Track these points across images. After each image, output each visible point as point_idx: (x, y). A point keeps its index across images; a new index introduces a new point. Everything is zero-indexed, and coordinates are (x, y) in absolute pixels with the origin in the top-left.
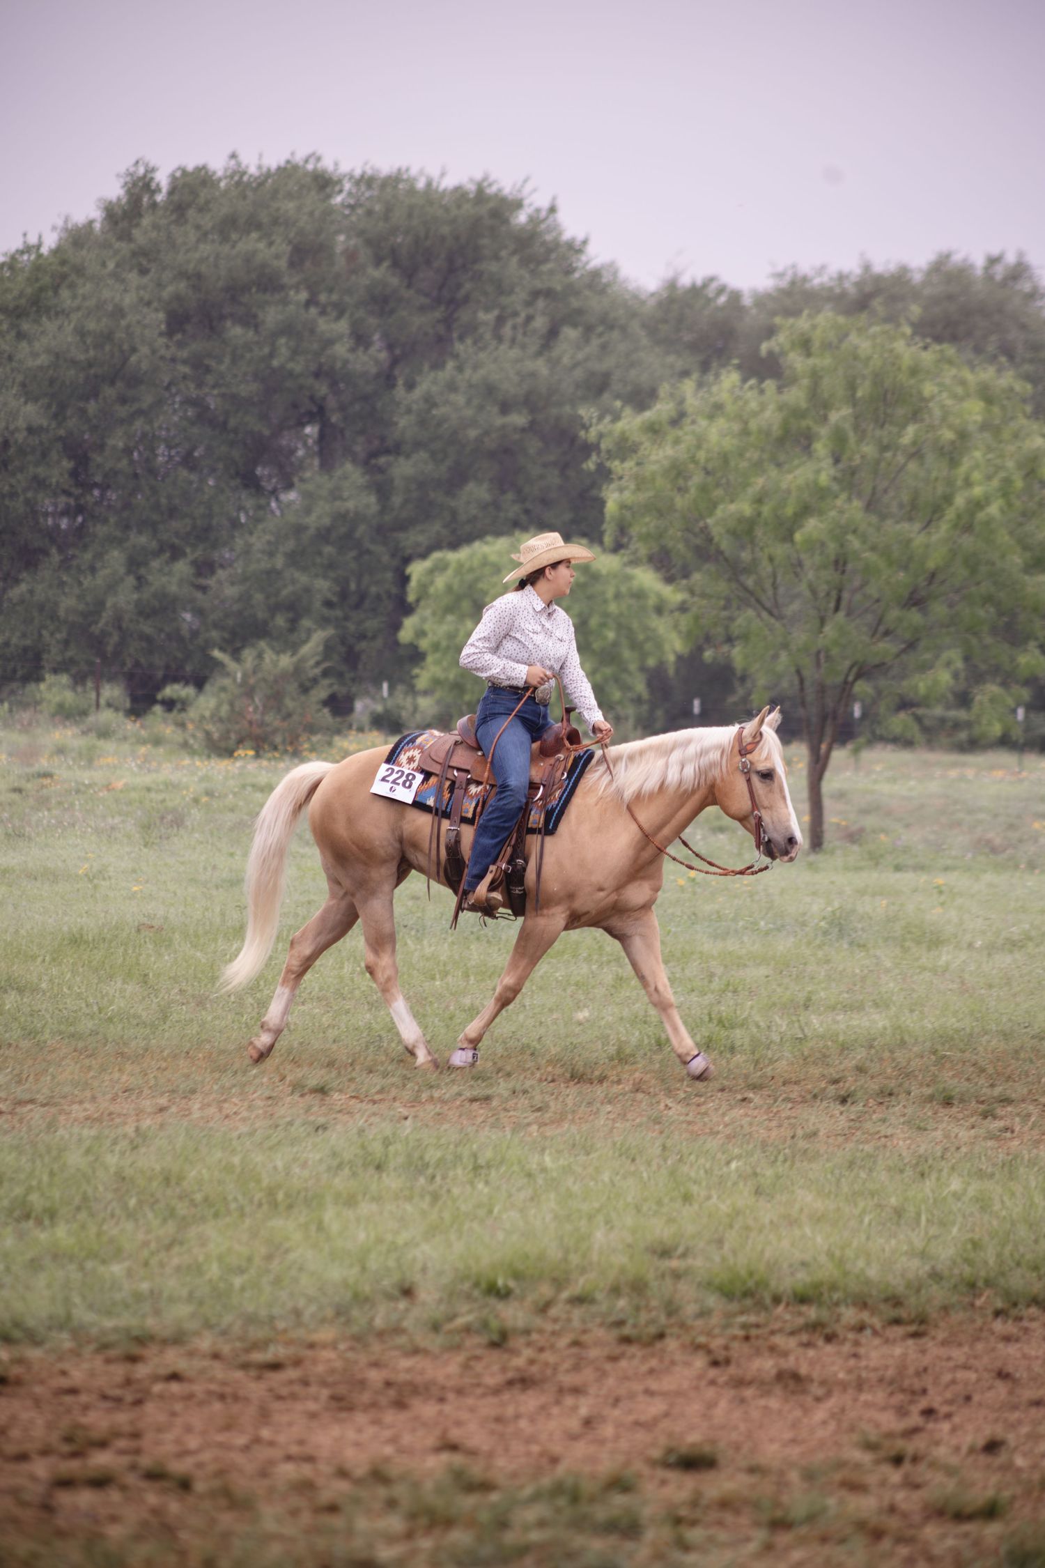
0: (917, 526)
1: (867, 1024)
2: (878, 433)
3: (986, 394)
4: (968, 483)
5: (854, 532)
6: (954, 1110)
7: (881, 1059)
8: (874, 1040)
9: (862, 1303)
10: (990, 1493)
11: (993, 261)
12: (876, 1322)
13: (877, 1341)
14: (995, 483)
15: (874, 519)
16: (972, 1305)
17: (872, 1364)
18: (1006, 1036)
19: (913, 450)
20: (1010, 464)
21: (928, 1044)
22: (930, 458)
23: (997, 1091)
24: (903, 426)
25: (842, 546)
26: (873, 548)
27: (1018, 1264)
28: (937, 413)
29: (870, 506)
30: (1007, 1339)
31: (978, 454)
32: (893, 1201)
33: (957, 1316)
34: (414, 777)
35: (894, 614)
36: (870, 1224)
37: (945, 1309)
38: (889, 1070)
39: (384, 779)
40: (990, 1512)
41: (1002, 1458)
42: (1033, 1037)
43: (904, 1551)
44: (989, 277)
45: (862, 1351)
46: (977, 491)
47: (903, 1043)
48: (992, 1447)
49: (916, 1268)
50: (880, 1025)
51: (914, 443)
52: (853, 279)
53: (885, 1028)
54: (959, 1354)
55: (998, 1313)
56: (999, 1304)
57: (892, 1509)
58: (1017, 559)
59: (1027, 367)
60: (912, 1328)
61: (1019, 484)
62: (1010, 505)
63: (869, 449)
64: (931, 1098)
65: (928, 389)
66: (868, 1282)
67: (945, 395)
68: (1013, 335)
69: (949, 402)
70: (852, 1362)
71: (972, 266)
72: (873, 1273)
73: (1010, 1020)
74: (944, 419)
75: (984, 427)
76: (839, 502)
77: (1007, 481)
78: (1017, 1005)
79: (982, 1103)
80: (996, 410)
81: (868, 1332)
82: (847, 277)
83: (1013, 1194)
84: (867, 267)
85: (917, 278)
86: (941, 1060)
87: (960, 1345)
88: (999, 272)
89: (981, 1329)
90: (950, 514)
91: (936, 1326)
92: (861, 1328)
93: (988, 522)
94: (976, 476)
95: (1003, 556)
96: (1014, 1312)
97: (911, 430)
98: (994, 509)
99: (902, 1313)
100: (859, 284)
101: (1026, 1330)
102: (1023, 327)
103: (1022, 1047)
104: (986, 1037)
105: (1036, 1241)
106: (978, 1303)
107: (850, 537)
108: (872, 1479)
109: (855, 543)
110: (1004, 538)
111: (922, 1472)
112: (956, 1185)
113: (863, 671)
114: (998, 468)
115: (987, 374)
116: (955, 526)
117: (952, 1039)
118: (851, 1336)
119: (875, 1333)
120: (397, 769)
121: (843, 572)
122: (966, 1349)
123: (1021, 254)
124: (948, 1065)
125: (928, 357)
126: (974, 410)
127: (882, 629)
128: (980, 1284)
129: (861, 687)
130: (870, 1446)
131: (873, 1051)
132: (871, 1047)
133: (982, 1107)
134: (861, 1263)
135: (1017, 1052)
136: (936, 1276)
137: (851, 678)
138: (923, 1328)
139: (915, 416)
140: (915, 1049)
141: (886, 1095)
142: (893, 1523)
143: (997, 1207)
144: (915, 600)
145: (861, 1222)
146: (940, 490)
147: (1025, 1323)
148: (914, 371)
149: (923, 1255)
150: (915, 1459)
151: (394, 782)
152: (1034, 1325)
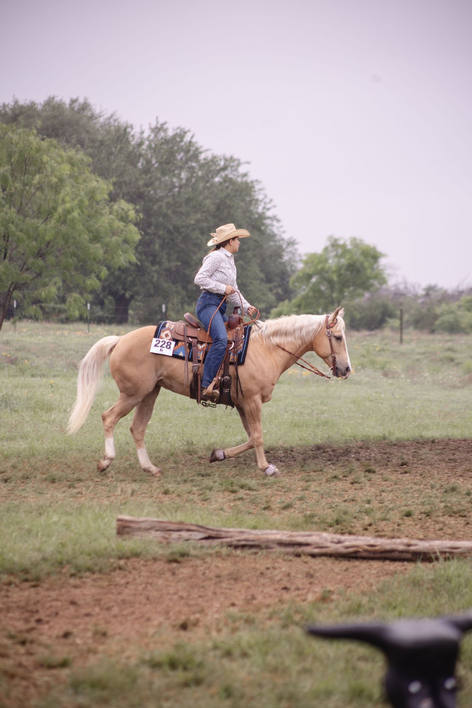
0: (41, 221)
1: (18, 446)
2: (22, 178)
3: (71, 162)
4: (64, 202)
5: (13, 222)
6: (56, 484)
7: (24, 462)
8: (21, 453)
9: (11, 572)
10: (64, 656)
11: (73, 101)
12: (17, 581)
13: (17, 590)
14: (76, 202)
15: (21, 217)
16: (60, 572)
17: (14, 600)
18: (80, 451)
19: (38, 186)
20: (82, 194)
21: (45, 455)
22: (46, 190)
23: (75, 476)
24: (34, 175)
25: (7, 229)
26: (21, 231)
27: (82, 553)
28: (49, 169)
29: (19, 212)
30: (76, 587)
31: (68, 189)
32: (27, 526)
33: (54, 577)
34: (171, 343)
35: (31, 260)
36: (16, 537)
37: (49, 574)
38: (27, 467)
39: (156, 346)
40: (64, 664)
41: (70, 640)
42: (92, 452)
43: (24, 683)
44: (72, 109)
45: (10, 594)
46: (68, 205)
47: (34, 455)
48: (67, 635)
49: (36, 556)
50: (23, 447)
51: (39, 183)
52: (10, 107)
53: (25, 448)
54: (53, 594)
55: (72, 575)
56: (73, 571)
57: (20, 665)
58: (86, 237)
59: (90, 150)
60: (33, 583)
61: (87, 202)
62: (83, 212)
63: (18, 185)
64: (46, 480)
65: (45, 158)
66: (14, 563)
67: (53, 161)
68: (83, 135)
69: (55, 165)
70: (5, 599)
71: (64, 103)
72: (16, 559)
73: (82, 444)
74: (52, 172)
75: (71, 176)
76: (5, 209)
77: (81, 201)
78: (85, 437)
79: (69, 481)
80: (75, 169)
81: (13, 586)
82: (8, 106)
83: (80, 522)
84: (16, 102)
85: (39, 108)
86: (50, 463)
87: (54, 590)
88: (76, 106)
89: (64, 583)
90: (56, 215)
91: (44, 582)
92: (9, 584)
93: (73, 220)
94: (67, 198)
95: (80, 235)
96: (79, 575)
97: (37, 177)
98: (75, 214)
99: (29, 576)
100: (13, 110)
101: (84, 582)
102: (88, 132)
103: (87, 456)
104: (71, 452)
105: (90, 543)
106: (64, 571)
107: (11, 225)
108: (11, 652)
109: (13, 228)
110: (80, 227)
111: (35, 648)
112: (55, 518)
113: (17, 287)
114: (77, 195)
115: (72, 153)
116: (58, 221)
117: (56, 453)
118: (5, 587)
119: (16, 586)
120: (161, 340)
121: (8, 241)
122: (57, 592)
123: (86, 99)
124: (54, 465)
125: (45, 144)
126: (66, 169)
127: (25, 267)
128: (65, 562)
129: (16, 294)
130: (11, 637)
131: (20, 459)
132: (19, 457)
133: (69, 483)
134: (11, 555)
135: (85, 458)
136: (45, 559)
137: (11, 290)
138: (38, 583)
139: (39, 170)
140: (39, 457)
141: (26, 478)
142: (20, 671)
143: (73, 528)
144: (40, 255)
145: (12, 536)
146: (51, 205)
147: (84, 580)
148: (38, 150)
149: (39, 550)
150: (32, 642)
151: (161, 346)
152: (88, 580)
